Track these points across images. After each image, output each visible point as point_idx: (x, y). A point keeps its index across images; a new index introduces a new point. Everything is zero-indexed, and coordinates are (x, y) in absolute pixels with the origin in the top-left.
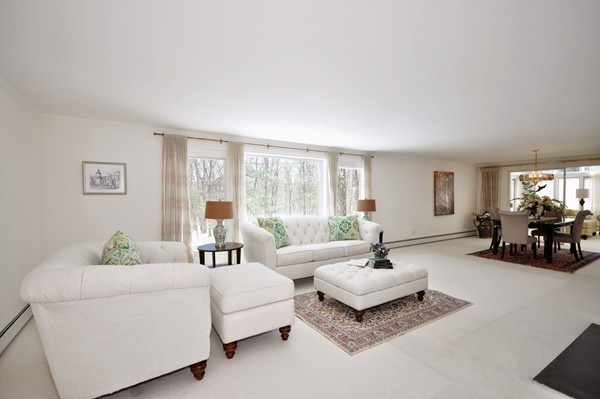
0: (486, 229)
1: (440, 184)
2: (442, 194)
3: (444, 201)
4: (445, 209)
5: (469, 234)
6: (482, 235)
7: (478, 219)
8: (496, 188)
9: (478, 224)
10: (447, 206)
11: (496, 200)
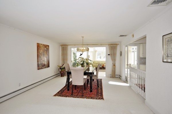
0: (63, 72)
1: (41, 51)
2: (42, 57)
3: (44, 61)
4: (44, 65)
5: (57, 76)
6: (62, 75)
7: (60, 68)
8: (66, 54)
9: (60, 70)
10: (46, 63)
11: (67, 60)
